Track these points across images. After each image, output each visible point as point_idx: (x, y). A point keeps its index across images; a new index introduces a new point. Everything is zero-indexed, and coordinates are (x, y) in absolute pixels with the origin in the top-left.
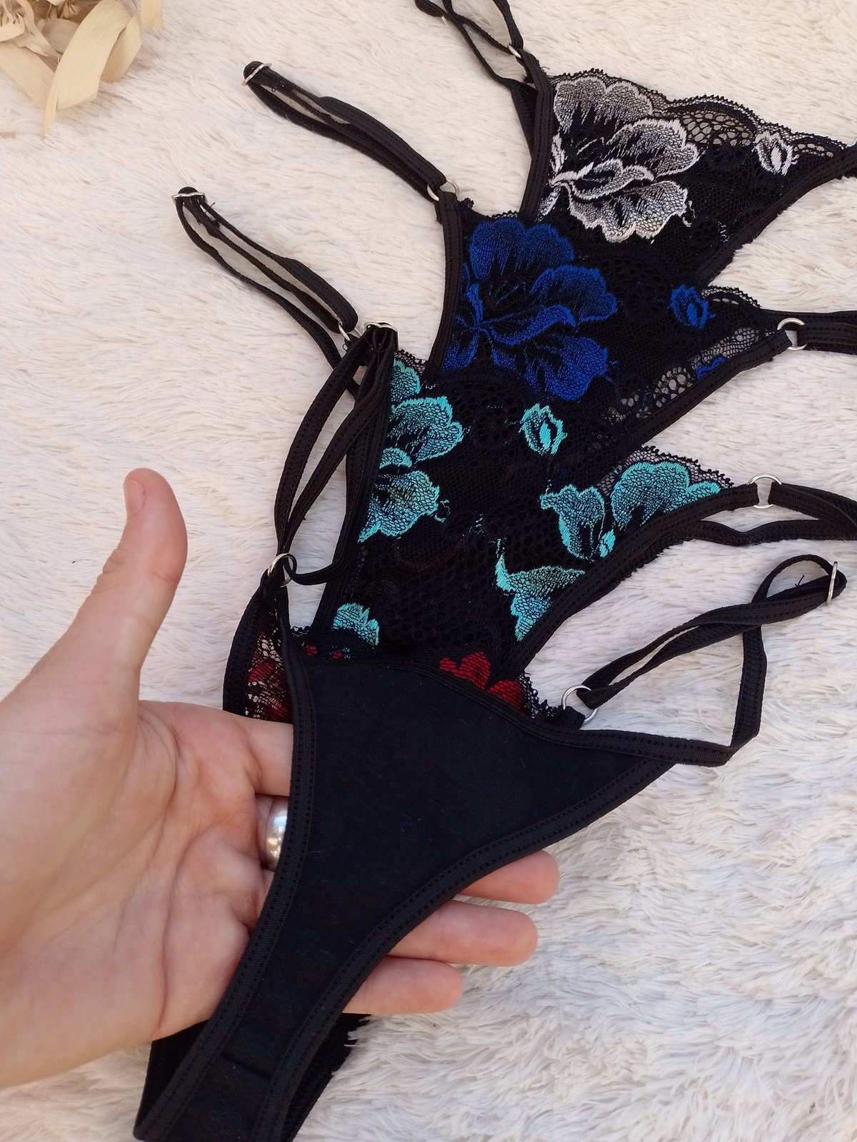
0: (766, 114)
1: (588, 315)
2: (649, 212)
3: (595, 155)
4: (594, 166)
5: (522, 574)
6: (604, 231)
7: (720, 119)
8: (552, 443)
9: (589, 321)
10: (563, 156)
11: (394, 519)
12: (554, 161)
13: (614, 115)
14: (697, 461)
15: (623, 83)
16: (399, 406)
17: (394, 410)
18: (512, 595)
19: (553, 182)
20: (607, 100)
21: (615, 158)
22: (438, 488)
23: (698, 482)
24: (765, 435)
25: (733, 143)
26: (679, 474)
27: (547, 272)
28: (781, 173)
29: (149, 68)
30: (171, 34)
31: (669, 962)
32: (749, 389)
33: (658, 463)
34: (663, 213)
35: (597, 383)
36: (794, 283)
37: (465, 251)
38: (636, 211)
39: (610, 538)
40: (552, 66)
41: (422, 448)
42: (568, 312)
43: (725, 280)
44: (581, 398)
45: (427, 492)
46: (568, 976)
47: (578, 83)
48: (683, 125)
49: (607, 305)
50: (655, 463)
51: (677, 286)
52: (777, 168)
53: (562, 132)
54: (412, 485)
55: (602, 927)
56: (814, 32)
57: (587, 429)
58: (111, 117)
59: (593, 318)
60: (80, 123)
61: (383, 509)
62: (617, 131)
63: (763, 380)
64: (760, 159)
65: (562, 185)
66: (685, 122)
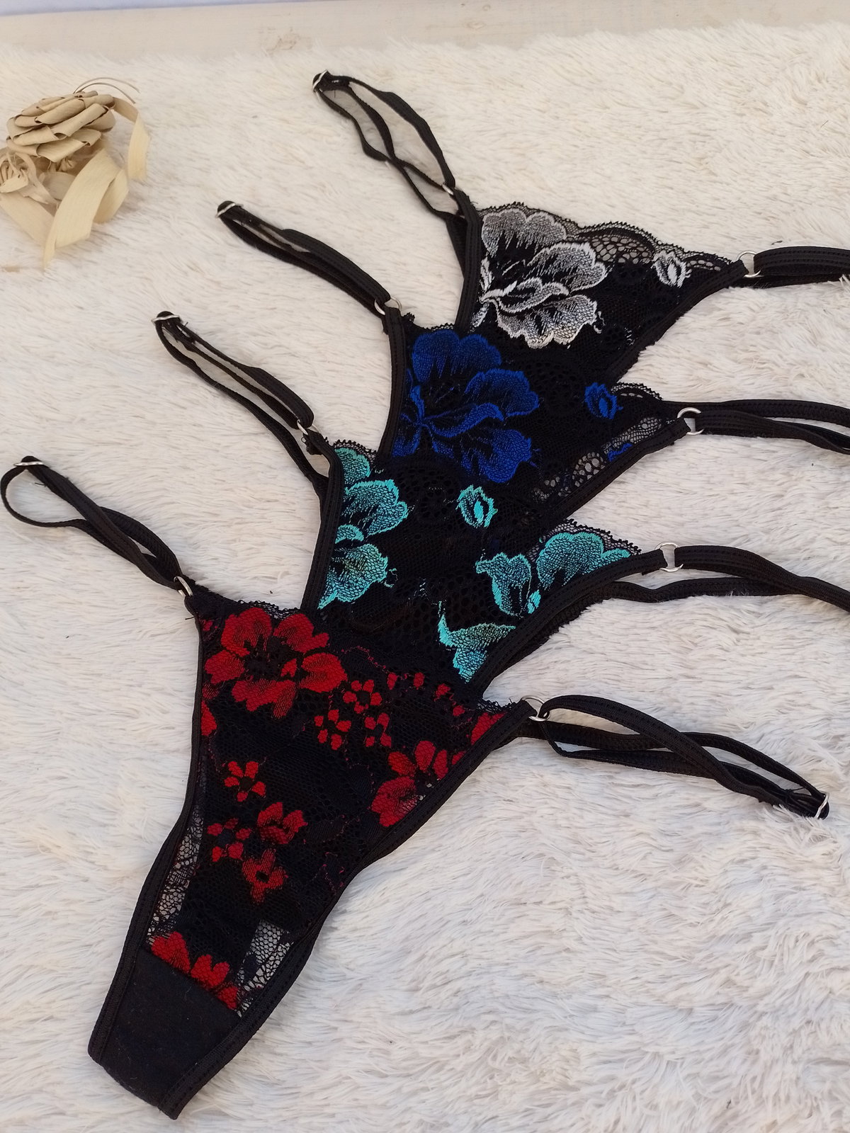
0: (663, 235)
1: (514, 411)
2: (565, 322)
3: (518, 275)
4: (518, 284)
5: (462, 631)
6: (526, 340)
7: (624, 241)
8: (485, 518)
9: (515, 415)
10: (490, 277)
11: (349, 587)
12: (483, 281)
13: (534, 240)
14: (609, 532)
15: (541, 214)
16: (352, 488)
17: (347, 491)
18: (454, 650)
19: (482, 299)
20: (528, 228)
21: (535, 277)
22: (387, 558)
23: (611, 549)
24: (669, 508)
25: (635, 261)
26: (595, 543)
27: (478, 375)
28: (677, 285)
29: (134, 210)
30: (154, 181)
31: (601, 978)
32: (654, 470)
33: (577, 533)
34: (576, 322)
35: (523, 467)
36: (691, 378)
37: (408, 358)
38: (554, 322)
39: (536, 597)
40: (480, 201)
41: (373, 523)
42: (496, 408)
43: (631, 377)
44: (510, 481)
45: (376, 562)
46: (510, 993)
47: (503, 215)
48: (592, 247)
49: (530, 402)
50: (574, 533)
51: (590, 384)
52: (673, 281)
53: (489, 256)
54: (364, 557)
55: (540, 948)
56: (701, 168)
57: (514, 505)
58: (102, 252)
59: (518, 413)
60: (74, 258)
61: (339, 578)
62: (536, 254)
63: (666, 461)
64: (658, 275)
65: (490, 301)
66: (594, 245)
